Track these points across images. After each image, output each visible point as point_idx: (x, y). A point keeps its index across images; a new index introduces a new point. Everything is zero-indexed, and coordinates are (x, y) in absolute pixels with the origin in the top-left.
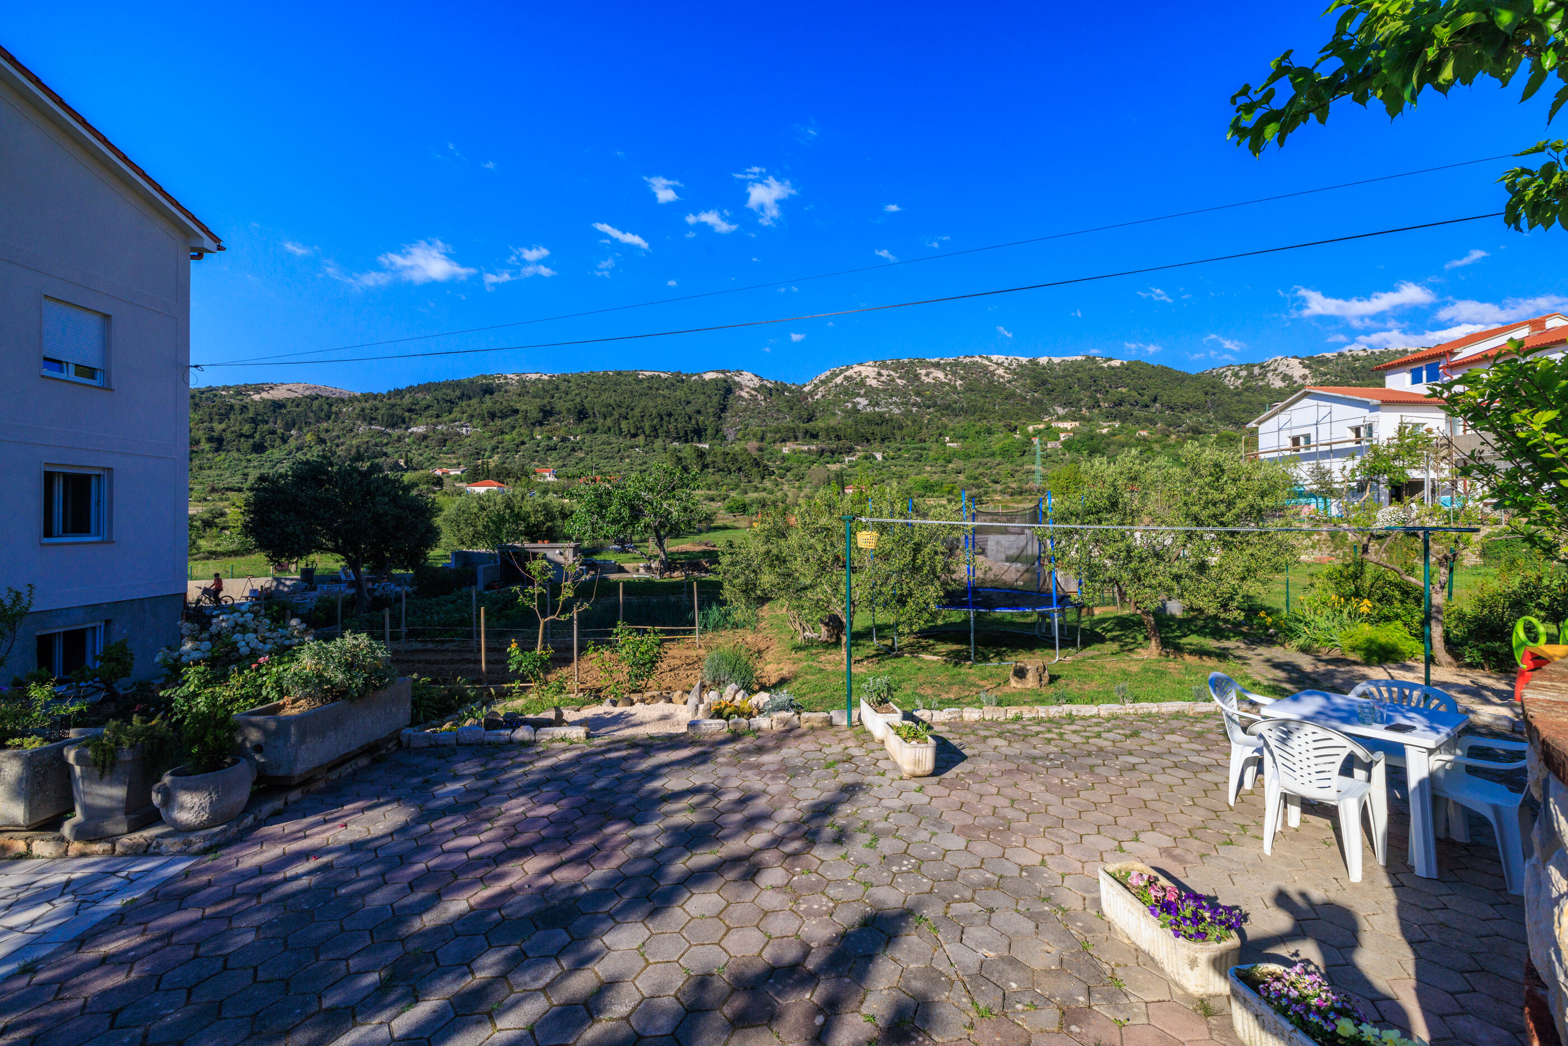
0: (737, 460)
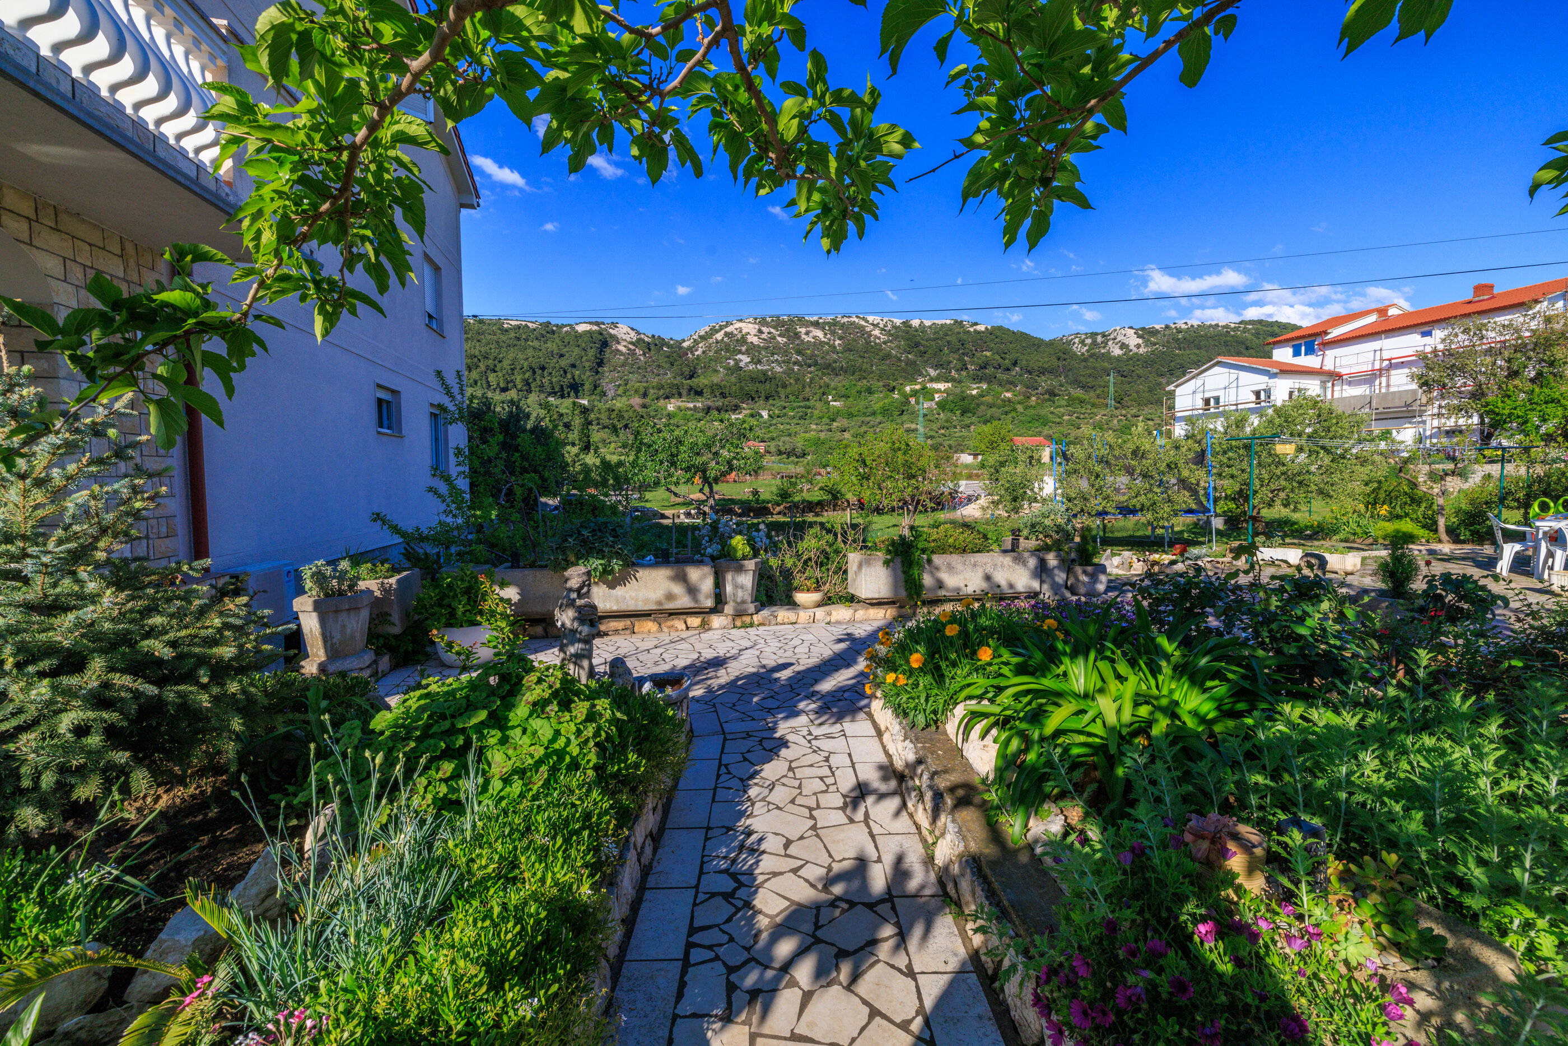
0: (623, 417)
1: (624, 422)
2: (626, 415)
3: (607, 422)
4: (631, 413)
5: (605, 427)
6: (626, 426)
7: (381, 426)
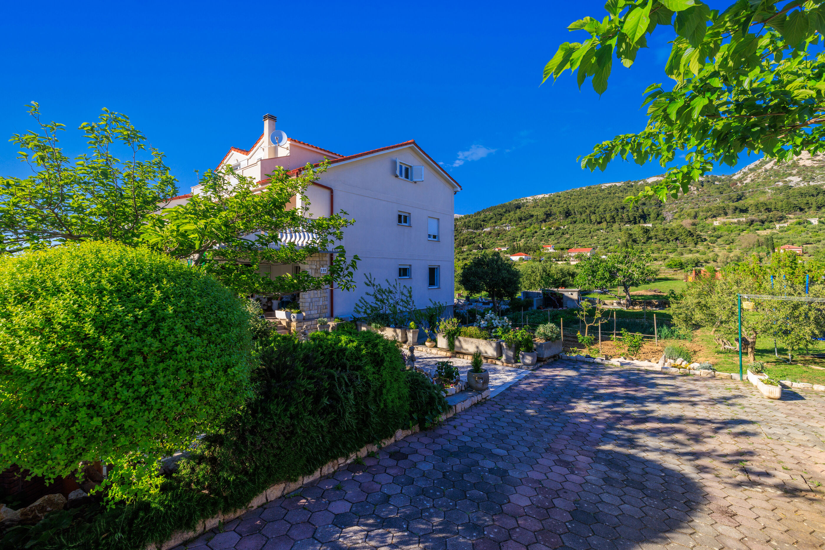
0: (674, 233)
1: (675, 236)
2: (677, 232)
3: (661, 236)
4: (680, 230)
5: (660, 240)
6: (677, 239)
7: (400, 276)
